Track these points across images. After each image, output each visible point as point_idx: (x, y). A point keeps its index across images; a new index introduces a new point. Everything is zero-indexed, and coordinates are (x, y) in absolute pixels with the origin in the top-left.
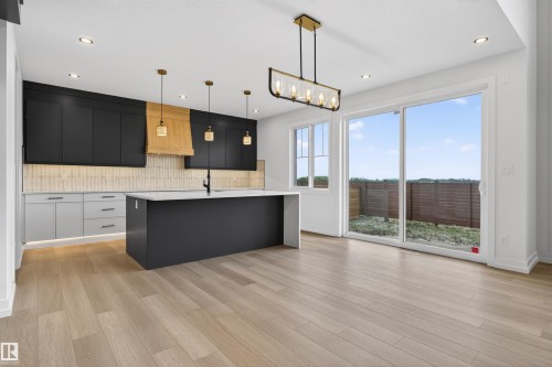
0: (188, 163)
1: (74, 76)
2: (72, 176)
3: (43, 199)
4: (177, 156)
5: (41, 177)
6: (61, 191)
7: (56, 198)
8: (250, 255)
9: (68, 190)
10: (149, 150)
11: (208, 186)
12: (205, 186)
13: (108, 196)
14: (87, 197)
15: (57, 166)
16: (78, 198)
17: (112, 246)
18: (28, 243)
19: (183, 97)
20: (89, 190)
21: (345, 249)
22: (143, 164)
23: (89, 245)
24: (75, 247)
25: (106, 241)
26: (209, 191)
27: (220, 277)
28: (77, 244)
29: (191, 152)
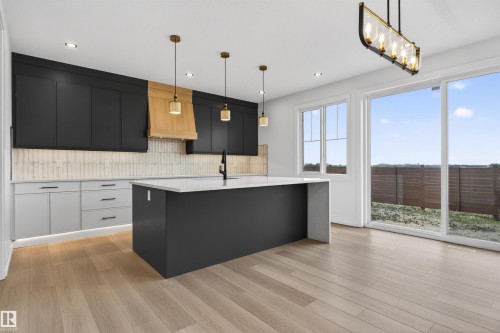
0: (189, 148)
1: (71, 45)
2: (68, 163)
3: (36, 188)
4: (179, 140)
5: (33, 163)
6: (56, 178)
7: (50, 187)
8: (278, 253)
9: (64, 177)
10: (153, 133)
11: (224, 173)
12: (221, 172)
13: (108, 184)
14: (85, 186)
15: (50, 151)
16: (76, 187)
17: (114, 240)
18: (19, 241)
19: (190, 75)
20: (87, 178)
21: (367, 240)
22: (144, 149)
23: (89, 241)
24: (73, 242)
25: (107, 234)
26: (225, 178)
27: (262, 289)
28: (75, 239)
29: (193, 136)
